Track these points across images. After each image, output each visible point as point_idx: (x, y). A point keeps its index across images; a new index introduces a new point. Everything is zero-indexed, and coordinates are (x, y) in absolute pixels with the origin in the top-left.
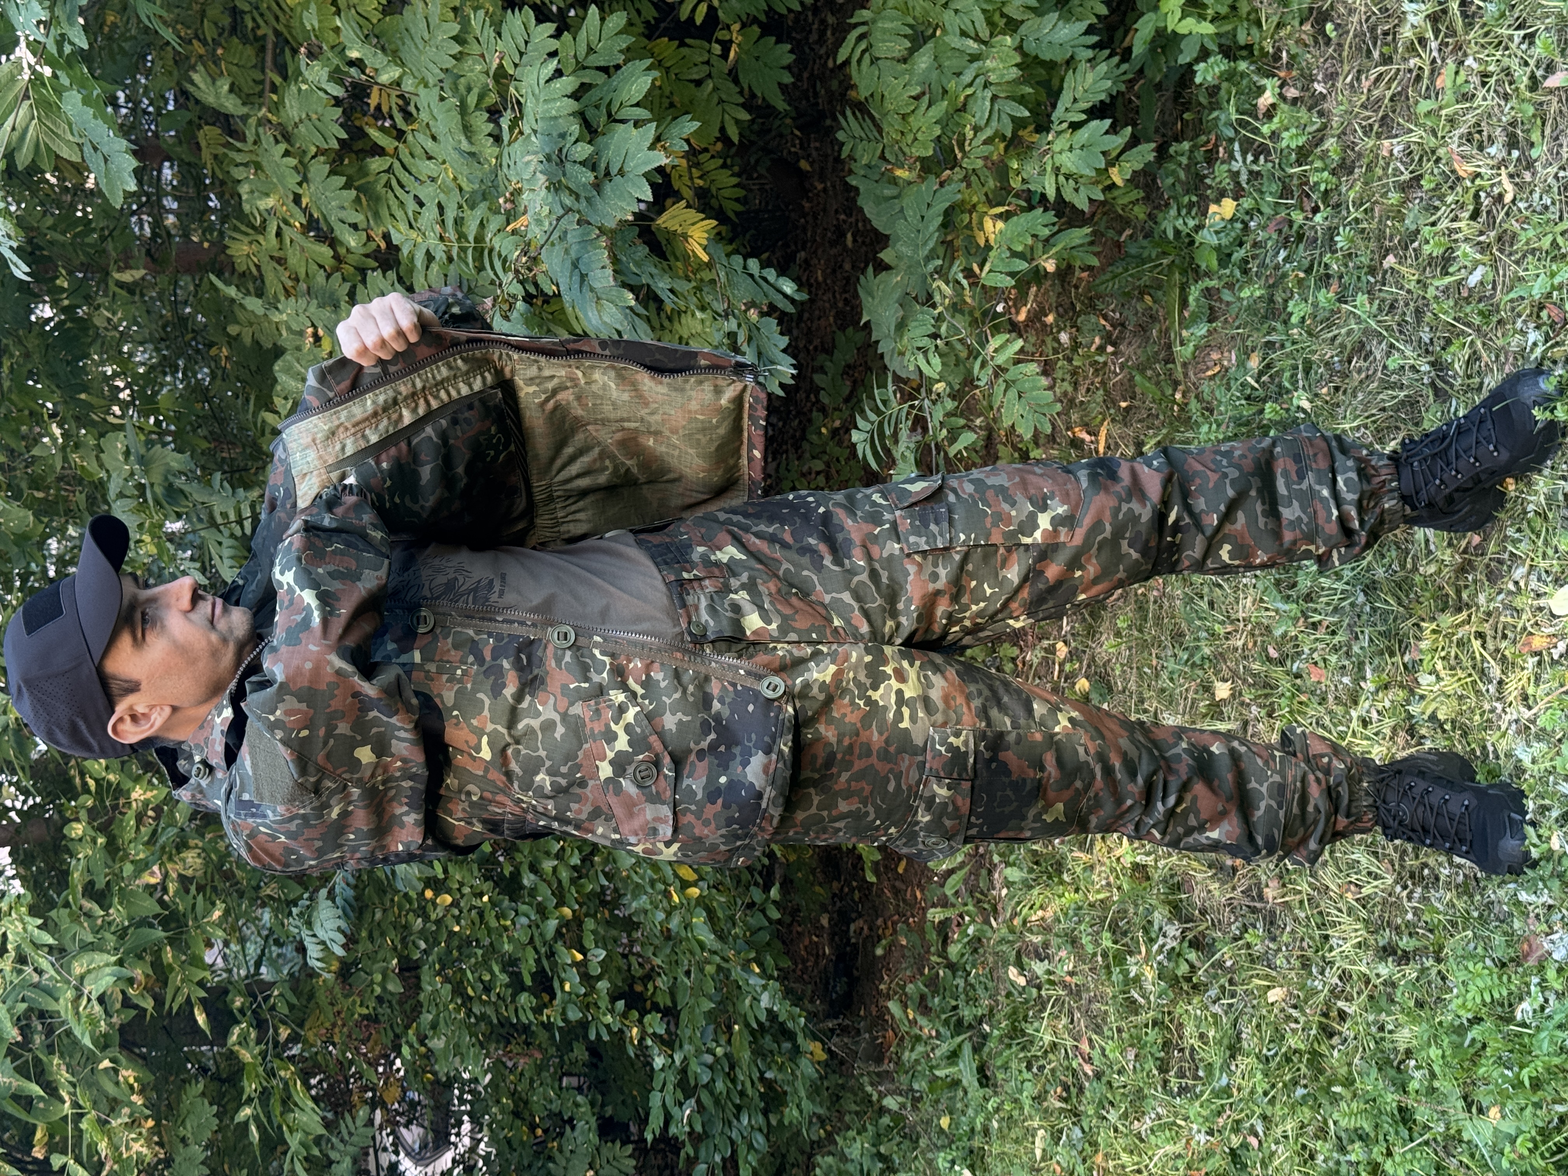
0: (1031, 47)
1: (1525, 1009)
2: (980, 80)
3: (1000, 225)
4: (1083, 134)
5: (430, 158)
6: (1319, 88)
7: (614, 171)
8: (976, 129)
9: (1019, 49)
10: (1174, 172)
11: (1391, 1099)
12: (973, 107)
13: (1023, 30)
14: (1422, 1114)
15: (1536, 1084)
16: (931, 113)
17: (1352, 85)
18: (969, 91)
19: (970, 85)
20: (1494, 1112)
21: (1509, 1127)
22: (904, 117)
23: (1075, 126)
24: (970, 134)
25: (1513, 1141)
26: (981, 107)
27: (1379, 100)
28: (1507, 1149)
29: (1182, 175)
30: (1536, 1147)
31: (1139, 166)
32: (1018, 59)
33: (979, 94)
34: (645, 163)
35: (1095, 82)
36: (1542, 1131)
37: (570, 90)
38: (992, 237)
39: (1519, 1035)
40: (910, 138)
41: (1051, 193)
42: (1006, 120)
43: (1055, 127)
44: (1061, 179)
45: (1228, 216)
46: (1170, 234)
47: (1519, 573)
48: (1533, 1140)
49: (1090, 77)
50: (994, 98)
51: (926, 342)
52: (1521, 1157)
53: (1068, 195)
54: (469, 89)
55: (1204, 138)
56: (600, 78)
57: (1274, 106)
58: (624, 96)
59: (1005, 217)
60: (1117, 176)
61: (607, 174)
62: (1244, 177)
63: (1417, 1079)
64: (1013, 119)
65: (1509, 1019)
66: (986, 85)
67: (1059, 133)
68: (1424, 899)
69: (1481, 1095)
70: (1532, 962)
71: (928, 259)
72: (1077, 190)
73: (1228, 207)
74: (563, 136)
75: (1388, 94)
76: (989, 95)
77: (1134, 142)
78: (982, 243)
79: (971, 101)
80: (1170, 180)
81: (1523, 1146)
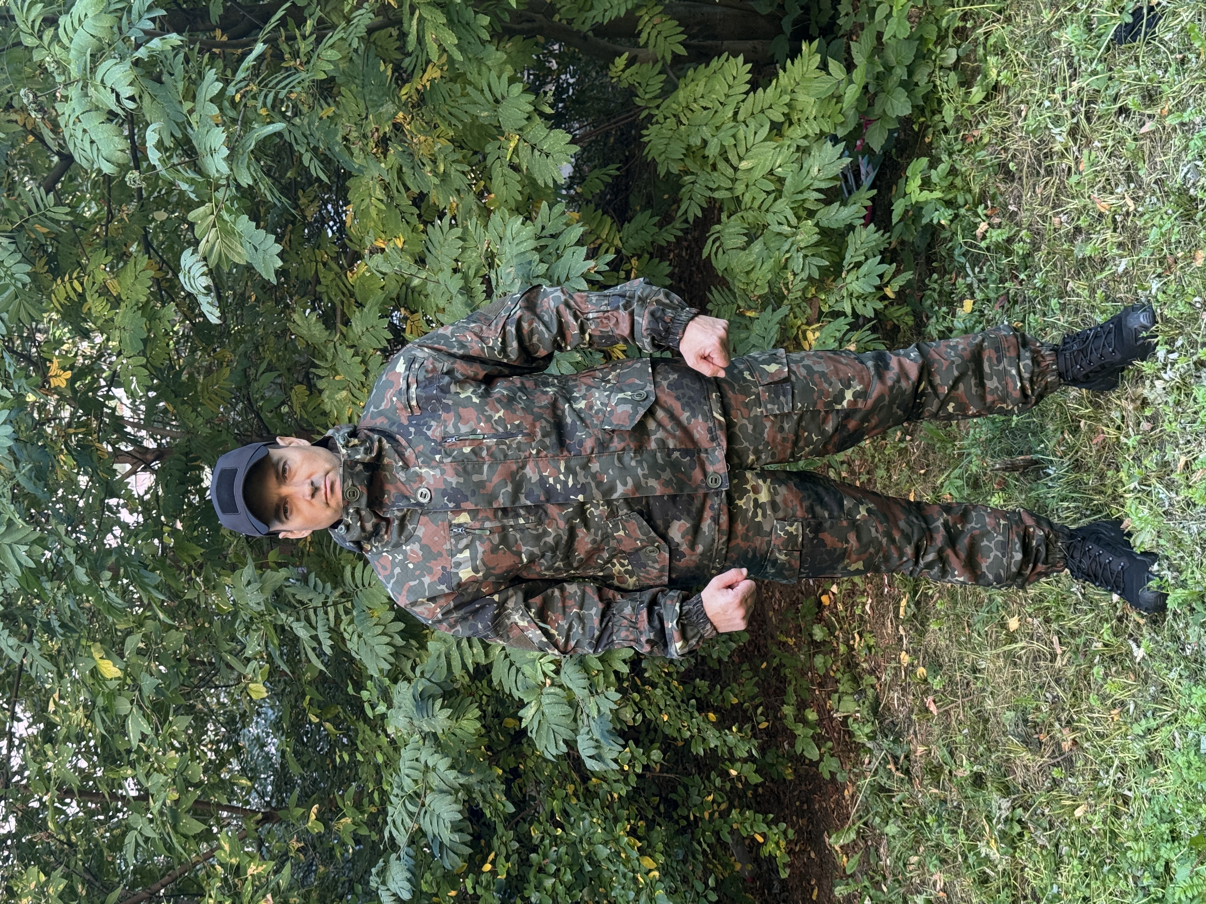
0: (824, 223)
2: (794, 248)
3: (817, 334)
4: (864, 269)
6: (1012, 208)
7: (563, 280)
9: (817, 225)
12: (791, 264)
13: (818, 215)
16: (764, 267)
18: (788, 255)
19: (788, 252)
22: (748, 273)
23: (858, 265)
26: (797, 263)
31: (903, 283)
32: (817, 230)
33: (795, 255)
34: (582, 268)
38: (813, 343)
40: (752, 286)
41: (848, 310)
42: (814, 268)
43: (846, 268)
44: (854, 300)
45: (969, 310)
49: (864, 233)
50: (805, 256)
53: (860, 310)
54: (469, 268)
56: (551, 241)
57: (987, 231)
59: (820, 329)
60: (889, 292)
62: (975, 286)
64: (819, 267)
66: (799, 250)
67: (848, 272)
72: (865, 305)
73: (968, 305)
76: (801, 255)
77: (898, 271)
79: (790, 261)
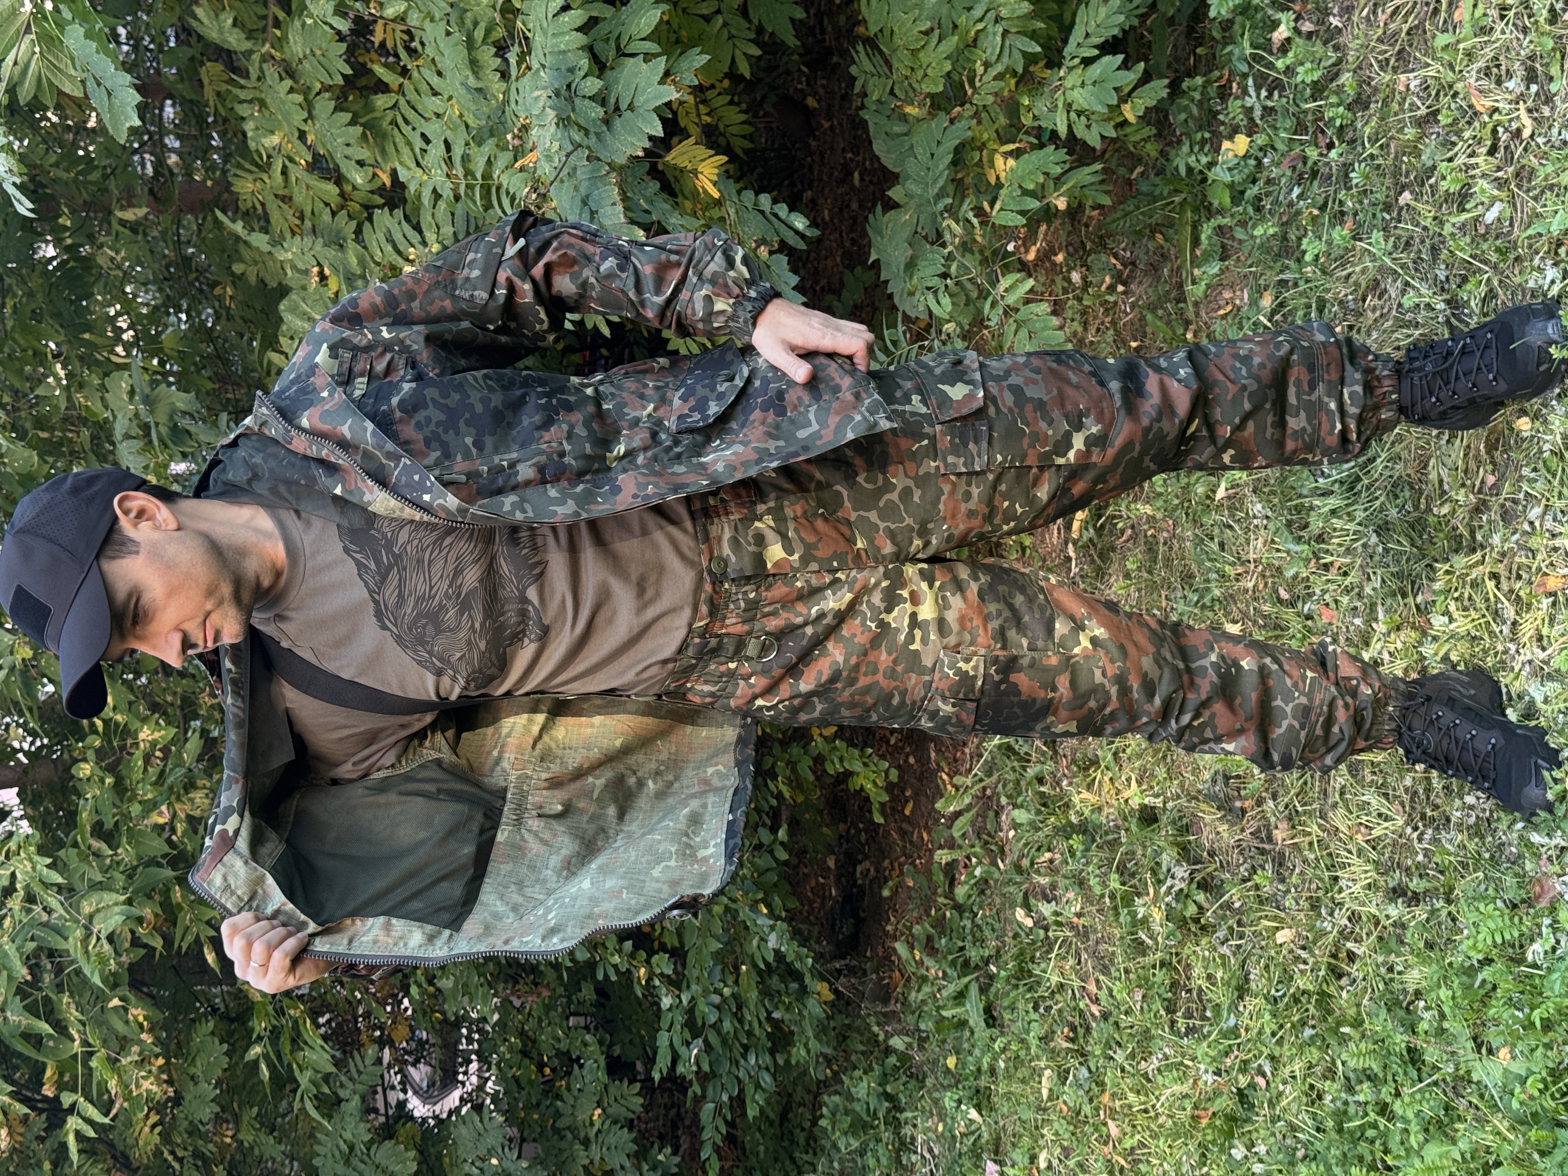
1: (1536, 951)
2: (991, 15)
3: (1011, 162)
4: (1095, 70)
5: (436, 94)
6: (1335, 21)
7: (624, 106)
8: (987, 65)
10: (1186, 108)
11: (1400, 1040)
12: (984, 42)
14: (1431, 1055)
15: (1548, 1025)
16: (942, 48)
17: (1368, 19)
18: (980, 26)
19: (981, 20)
20: (1504, 1053)
21: (1519, 1067)
22: (914, 52)
23: (1087, 62)
24: (980, 69)
25: (1523, 1081)
26: (993, 42)
27: (1395, 34)
28: (1518, 1090)
29: (1195, 110)
30: (1546, 1088)
31: (1151, 103)
33: (990, 28)
34: (656, 98)
35: (1108, 17)
36: (1552, 1072)
37: (579, 23)
38: (1003, 175)
39: (1531, 976)
40: (920, 74)
41: (1062, 130)
42: (1018, 56)
43: (1067, 63)
44: (1073, 115)
45: (1241, 153)
46: (1183, 171)
47: (1535, 513)
48: (1543, 1080)
49: (1103, 12)
50: (1005, 33)
51: (936, 282)
52: (1531, 1098)
53: (1080, 132)
54: (476, 24)
55: (1217, 73)
56: (607, 11)
57: (1288, 40)
58: (634, 30)
59: (1017, 154)
60: (1129, 113)
61: (617, 109)
62: (1257, 113)
63: (1427, 1020)
64: (1025, 54)
65: (1520, 960)
66: (996, 21)
67: (1071, 69)
68: (1435, 841)
69: (1492, 1036)
70: (1544, 903)
71: (939, 196)
72: (1088, 127)
73: (1241, 143)
74: (571, 70)
75: (1405, 27)
76: (1000, 29)
77: (1146, 78)
78: (993, 181)
79: (982, 36)
80: (1183, 116)
81: (1533, 1086)
